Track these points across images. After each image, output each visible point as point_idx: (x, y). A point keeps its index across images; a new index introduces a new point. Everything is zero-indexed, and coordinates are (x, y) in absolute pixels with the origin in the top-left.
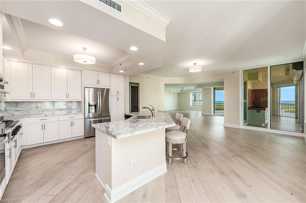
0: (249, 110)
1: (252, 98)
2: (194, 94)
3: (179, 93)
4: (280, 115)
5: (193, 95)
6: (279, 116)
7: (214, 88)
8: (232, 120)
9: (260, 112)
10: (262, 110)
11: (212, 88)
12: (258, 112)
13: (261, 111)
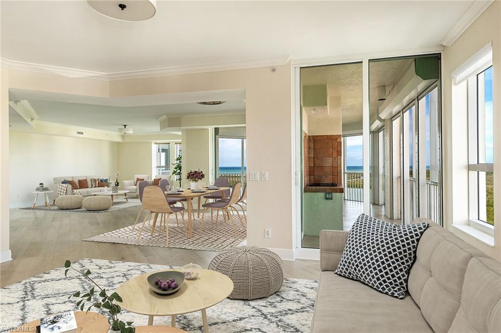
0: (305, 193)
1: (309, 158)
2: (166, 147)
3: (118, 143)
4: (346, 198)
5: (163, 150)
6: (344, 199)
7: (215, 128)
8: (270, 233)
9: (331, 199)
10: (336, 192)
11: (211, 130)
12: (327, 199)
13: (334, 194)
